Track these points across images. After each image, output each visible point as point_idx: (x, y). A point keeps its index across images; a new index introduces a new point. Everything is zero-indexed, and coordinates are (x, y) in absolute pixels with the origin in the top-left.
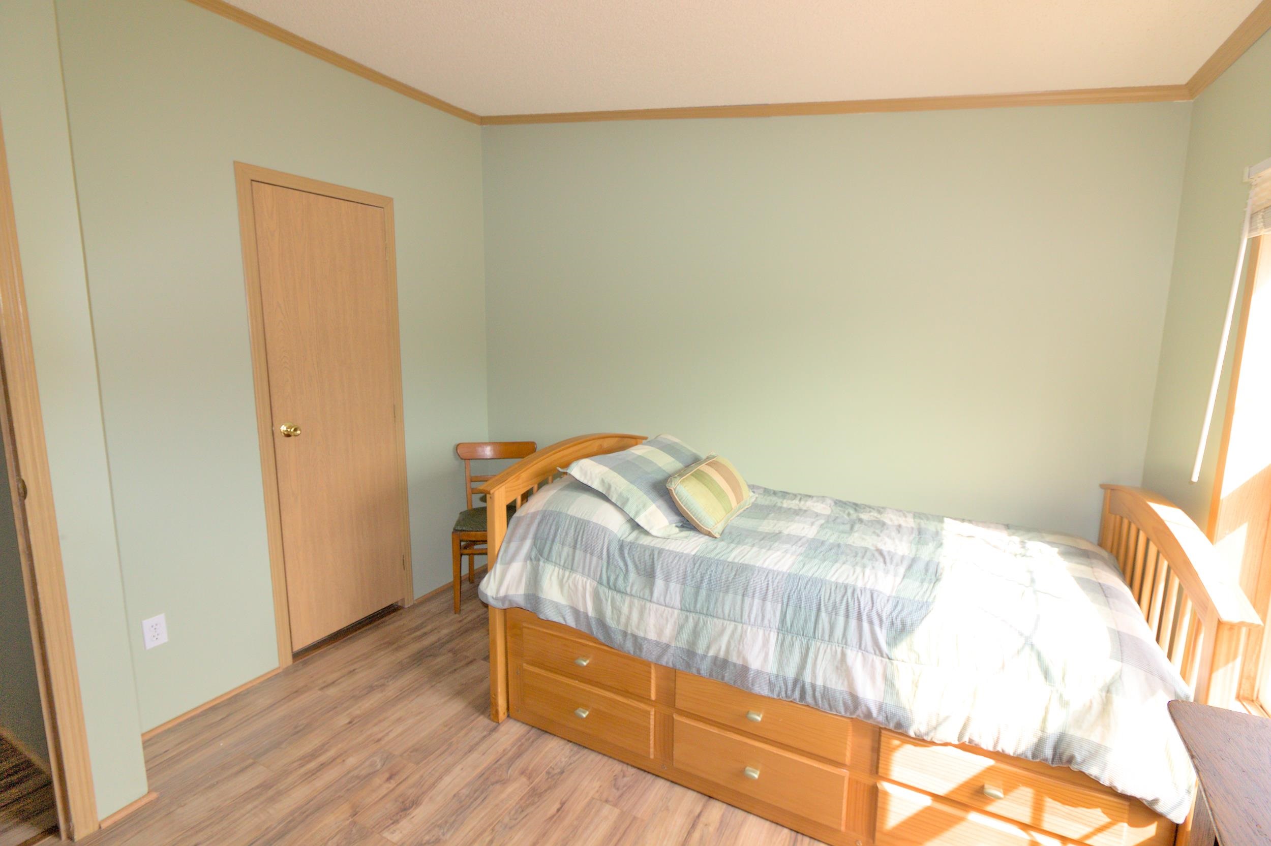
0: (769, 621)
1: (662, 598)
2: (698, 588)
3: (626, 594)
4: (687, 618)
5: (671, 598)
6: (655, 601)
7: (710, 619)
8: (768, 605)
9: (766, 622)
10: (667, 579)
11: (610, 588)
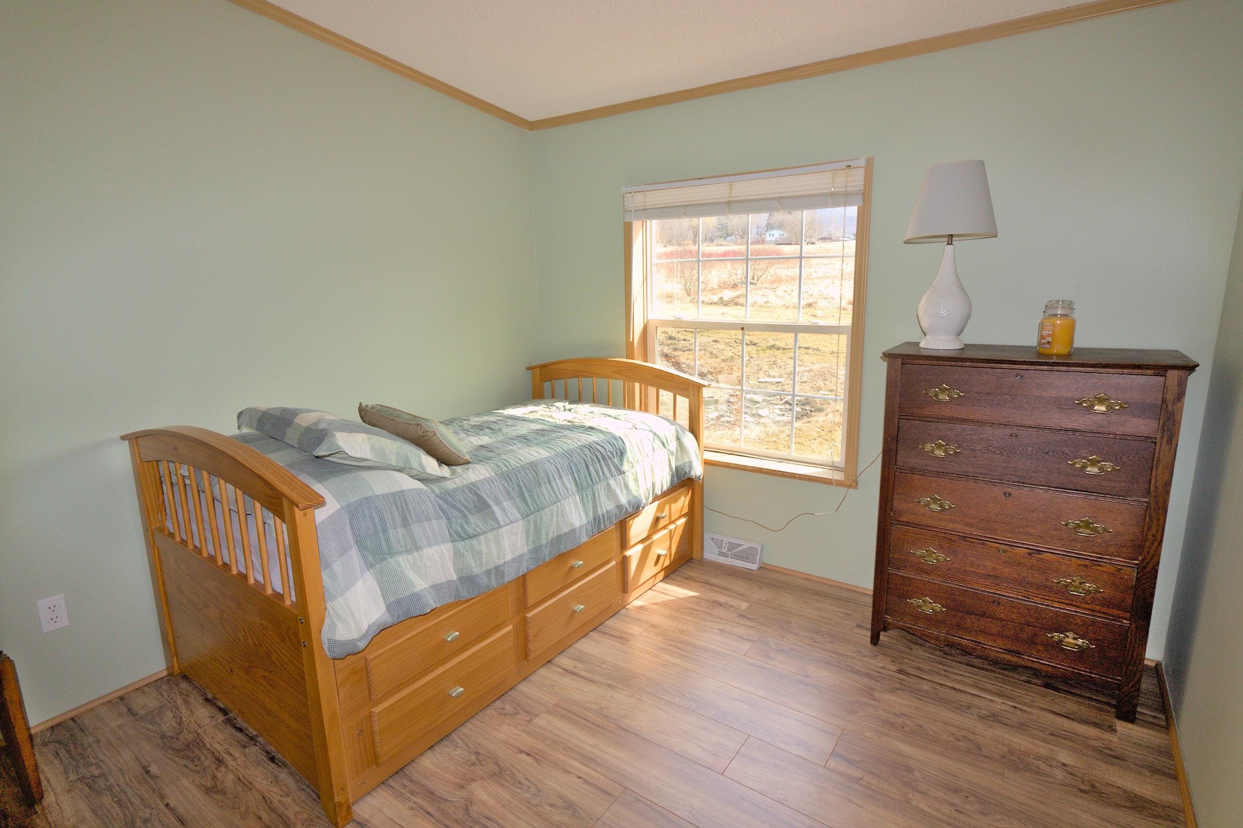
0: (571, 490)
1: (507, 520)
2: (522, 495)
3: (478, 535)
4: (529, 521)
5: (511, 514)
6: (503, 524)
7: (542, 512)
8: (565, 479)
9: (570, 491)
10: (498, 502)
11: (463, 539)
